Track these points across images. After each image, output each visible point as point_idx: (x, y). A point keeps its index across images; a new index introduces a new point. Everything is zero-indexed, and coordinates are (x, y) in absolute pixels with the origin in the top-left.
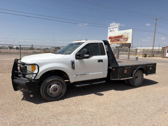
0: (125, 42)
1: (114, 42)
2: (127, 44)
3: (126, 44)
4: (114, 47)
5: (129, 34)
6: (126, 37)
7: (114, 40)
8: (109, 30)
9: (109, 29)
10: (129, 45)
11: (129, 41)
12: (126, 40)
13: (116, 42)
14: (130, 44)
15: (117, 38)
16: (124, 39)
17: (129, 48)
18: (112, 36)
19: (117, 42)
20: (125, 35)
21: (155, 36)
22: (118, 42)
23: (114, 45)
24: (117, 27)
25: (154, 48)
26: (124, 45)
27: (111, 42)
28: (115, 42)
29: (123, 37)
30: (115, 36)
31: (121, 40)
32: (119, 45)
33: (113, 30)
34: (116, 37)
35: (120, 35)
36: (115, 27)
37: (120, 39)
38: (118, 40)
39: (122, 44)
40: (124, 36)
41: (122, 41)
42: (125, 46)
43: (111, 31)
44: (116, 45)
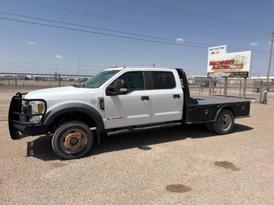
0: (238, 69)
1: (218, 70)
2: (242, 72)
3: (240, 72)
4: (219, 77)
5: (245, 58)
6: (240, 62)
7: (219, 67)
8: (210, 52)
9: (210, 50)
10: (246, 75)
11: (246, 69)
12: (240, 67)
13: (223, 70)
14: (248, 72)
15: (225, 64)
16: (237, 65)
17: (245, 78)
18: (216, 60)
19: (225, 70)
20: (239, 59)
21: (271, 59)
22: (227, 70)
23: (219, 75)
24: (224, 48)
25: (270, 78)
26: (237, 74)
27: (214, 70)
28: (221, 70)
29: (235, 62)
30: (220, 60)
31: (231, 66)
32: (227, 75)
33: (218, 52)
34: (222, 62)
35: (230, 59)
36: (221, 46)
37: (229, 65)
38: (227, 67)
39: (234, 72)
40: (237, 62)
41: (233, 68)
42: (239, 76)
43: (213, 53)
44: (224, 74)
